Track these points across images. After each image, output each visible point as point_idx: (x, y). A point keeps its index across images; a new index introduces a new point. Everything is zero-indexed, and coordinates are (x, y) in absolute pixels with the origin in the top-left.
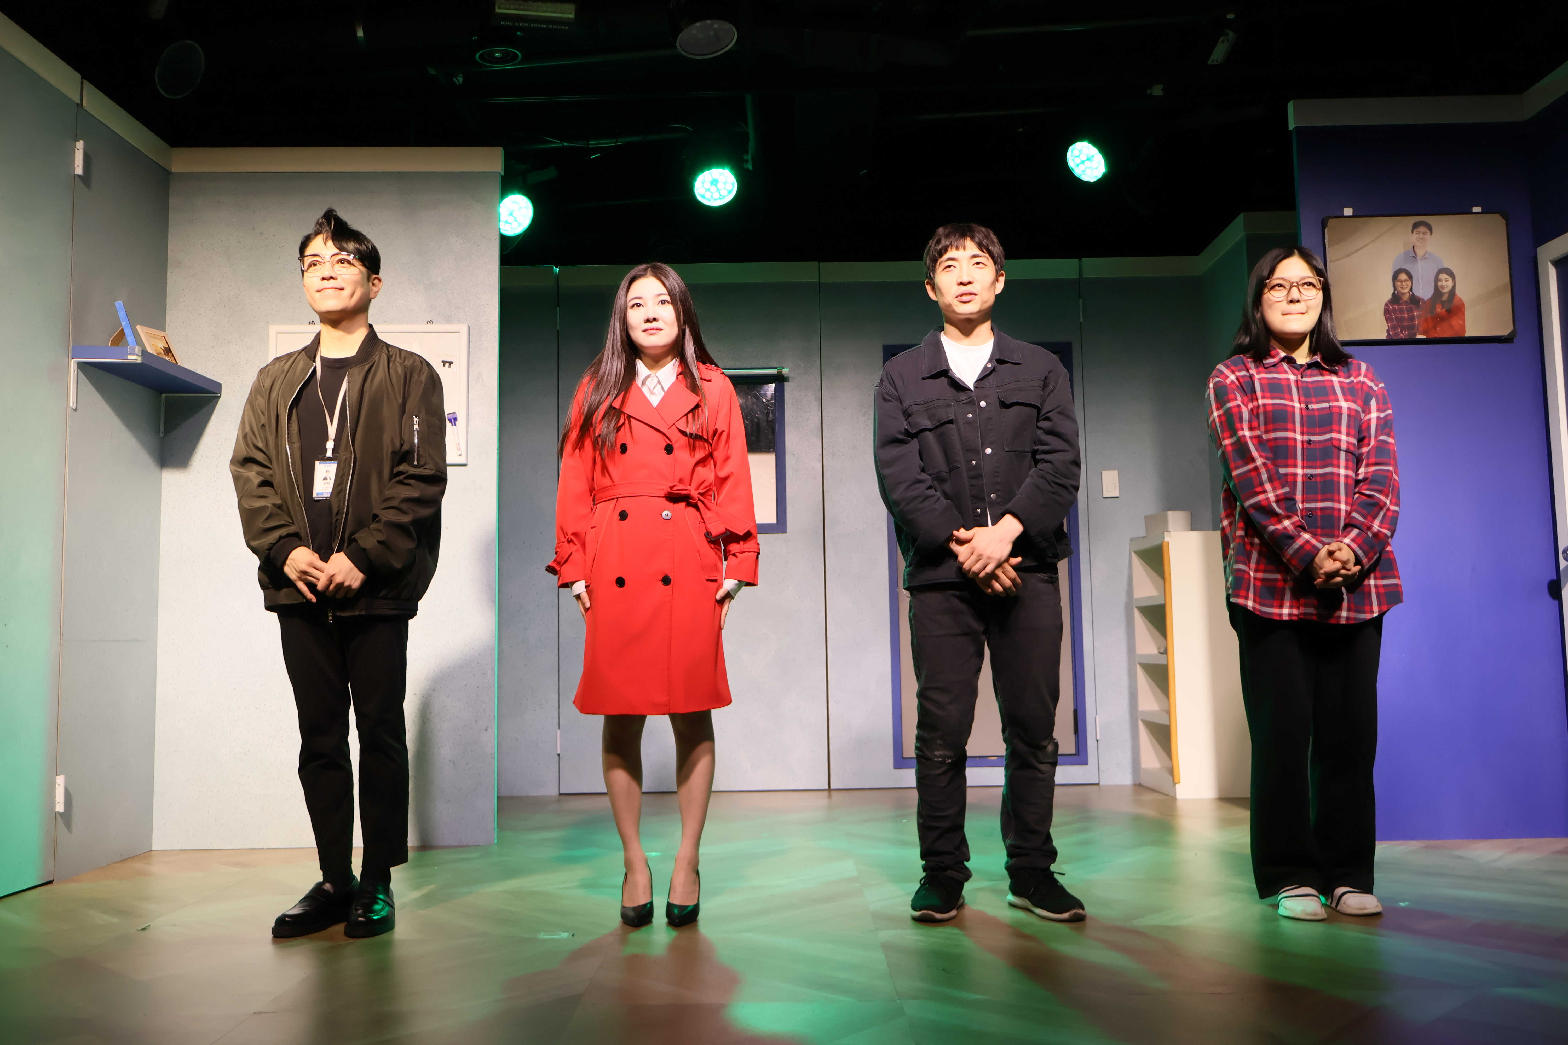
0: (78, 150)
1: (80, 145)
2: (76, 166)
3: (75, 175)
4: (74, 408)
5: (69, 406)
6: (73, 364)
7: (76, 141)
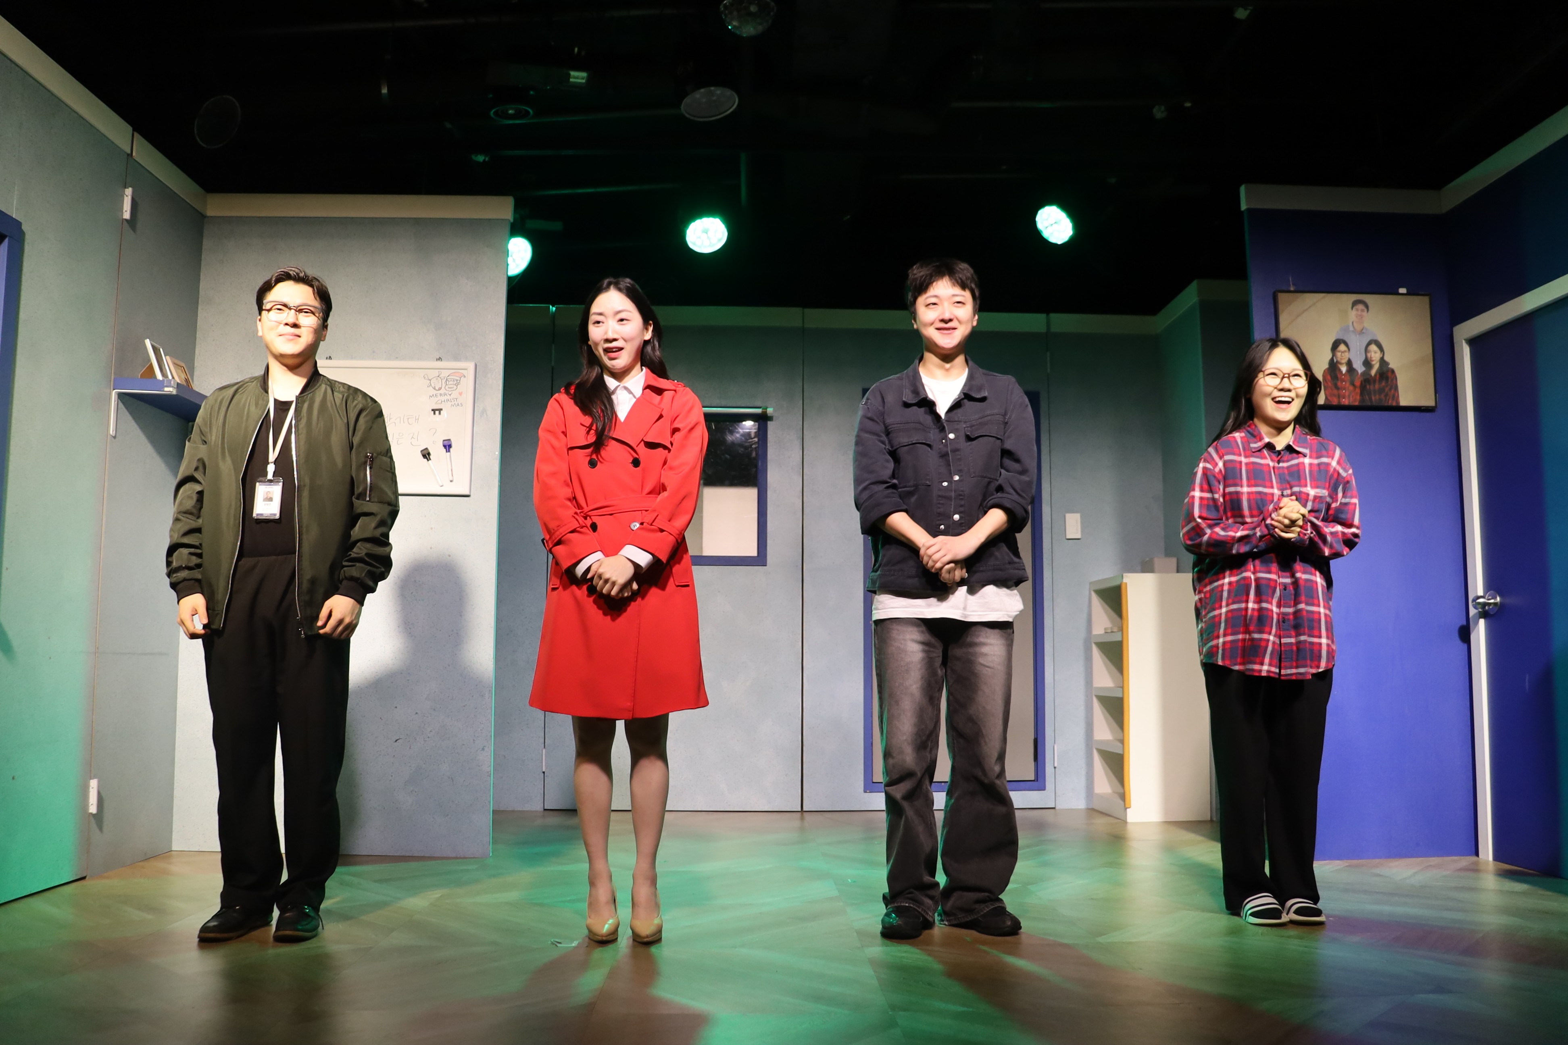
0: (127, 196)
1: (129, 191)
2: (124, 211)
3: (123, 219)
4: (114, 435)
5: (110, 434)
6: (114, 394)
7: (125, 188)
